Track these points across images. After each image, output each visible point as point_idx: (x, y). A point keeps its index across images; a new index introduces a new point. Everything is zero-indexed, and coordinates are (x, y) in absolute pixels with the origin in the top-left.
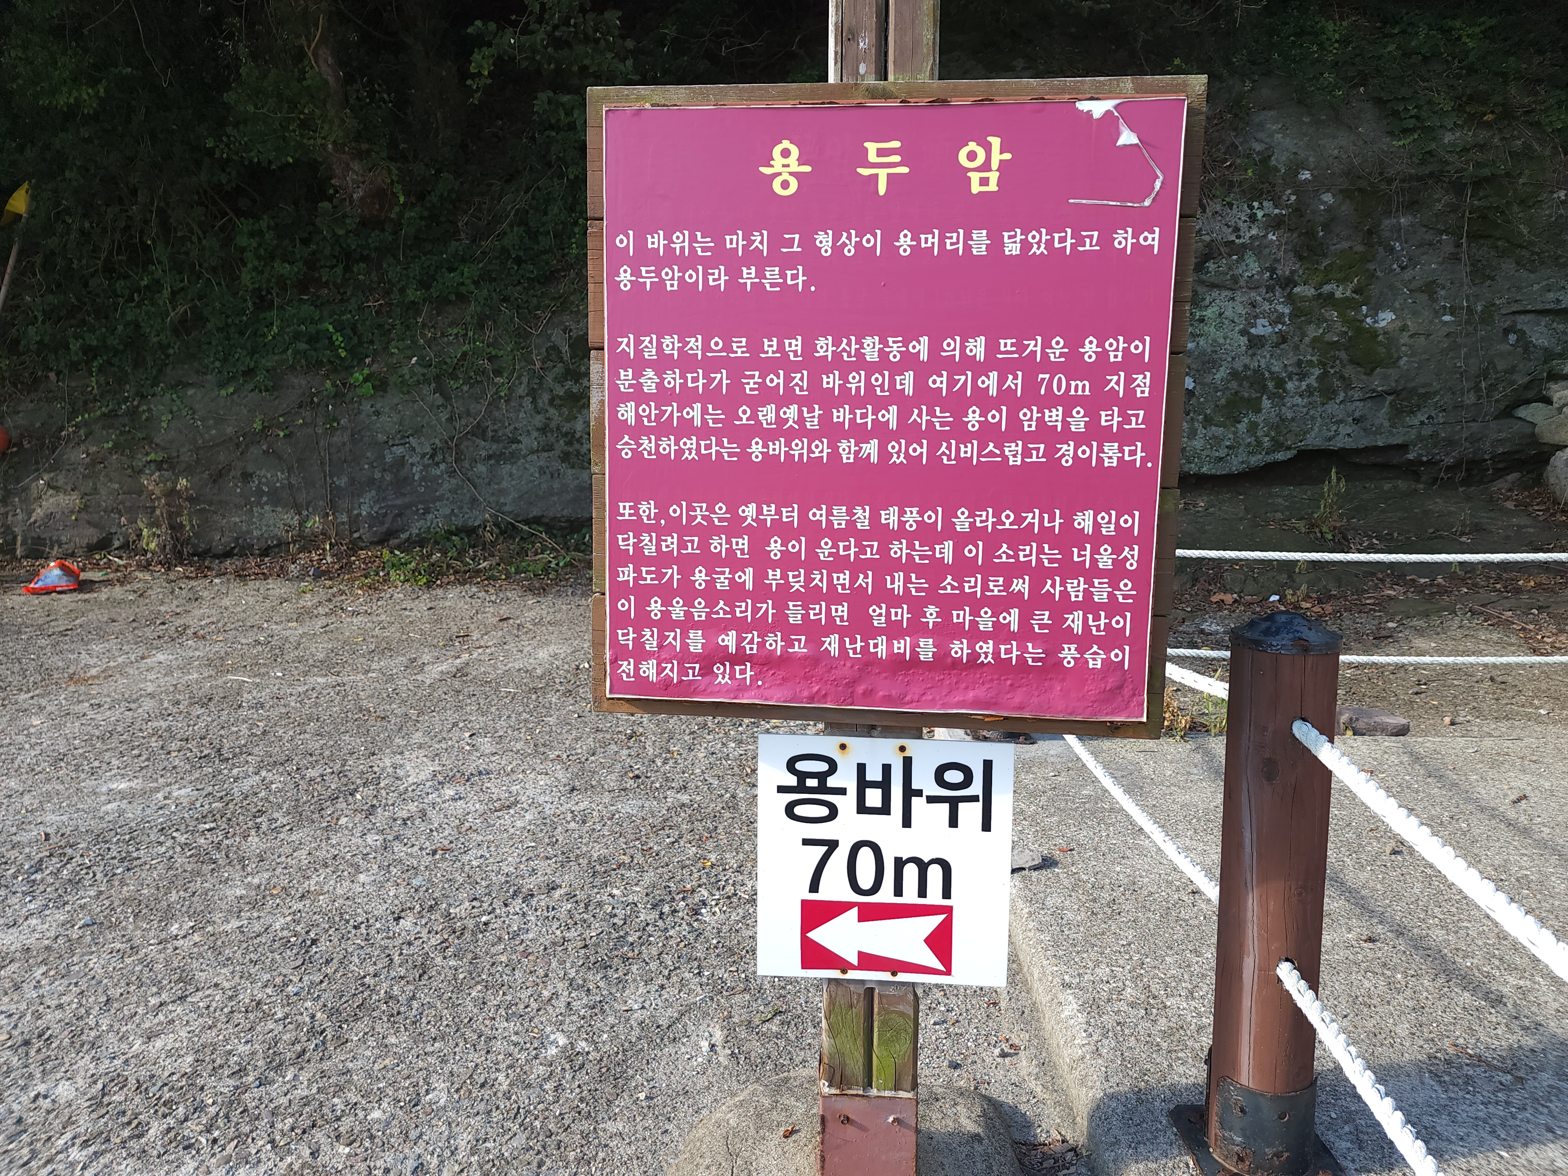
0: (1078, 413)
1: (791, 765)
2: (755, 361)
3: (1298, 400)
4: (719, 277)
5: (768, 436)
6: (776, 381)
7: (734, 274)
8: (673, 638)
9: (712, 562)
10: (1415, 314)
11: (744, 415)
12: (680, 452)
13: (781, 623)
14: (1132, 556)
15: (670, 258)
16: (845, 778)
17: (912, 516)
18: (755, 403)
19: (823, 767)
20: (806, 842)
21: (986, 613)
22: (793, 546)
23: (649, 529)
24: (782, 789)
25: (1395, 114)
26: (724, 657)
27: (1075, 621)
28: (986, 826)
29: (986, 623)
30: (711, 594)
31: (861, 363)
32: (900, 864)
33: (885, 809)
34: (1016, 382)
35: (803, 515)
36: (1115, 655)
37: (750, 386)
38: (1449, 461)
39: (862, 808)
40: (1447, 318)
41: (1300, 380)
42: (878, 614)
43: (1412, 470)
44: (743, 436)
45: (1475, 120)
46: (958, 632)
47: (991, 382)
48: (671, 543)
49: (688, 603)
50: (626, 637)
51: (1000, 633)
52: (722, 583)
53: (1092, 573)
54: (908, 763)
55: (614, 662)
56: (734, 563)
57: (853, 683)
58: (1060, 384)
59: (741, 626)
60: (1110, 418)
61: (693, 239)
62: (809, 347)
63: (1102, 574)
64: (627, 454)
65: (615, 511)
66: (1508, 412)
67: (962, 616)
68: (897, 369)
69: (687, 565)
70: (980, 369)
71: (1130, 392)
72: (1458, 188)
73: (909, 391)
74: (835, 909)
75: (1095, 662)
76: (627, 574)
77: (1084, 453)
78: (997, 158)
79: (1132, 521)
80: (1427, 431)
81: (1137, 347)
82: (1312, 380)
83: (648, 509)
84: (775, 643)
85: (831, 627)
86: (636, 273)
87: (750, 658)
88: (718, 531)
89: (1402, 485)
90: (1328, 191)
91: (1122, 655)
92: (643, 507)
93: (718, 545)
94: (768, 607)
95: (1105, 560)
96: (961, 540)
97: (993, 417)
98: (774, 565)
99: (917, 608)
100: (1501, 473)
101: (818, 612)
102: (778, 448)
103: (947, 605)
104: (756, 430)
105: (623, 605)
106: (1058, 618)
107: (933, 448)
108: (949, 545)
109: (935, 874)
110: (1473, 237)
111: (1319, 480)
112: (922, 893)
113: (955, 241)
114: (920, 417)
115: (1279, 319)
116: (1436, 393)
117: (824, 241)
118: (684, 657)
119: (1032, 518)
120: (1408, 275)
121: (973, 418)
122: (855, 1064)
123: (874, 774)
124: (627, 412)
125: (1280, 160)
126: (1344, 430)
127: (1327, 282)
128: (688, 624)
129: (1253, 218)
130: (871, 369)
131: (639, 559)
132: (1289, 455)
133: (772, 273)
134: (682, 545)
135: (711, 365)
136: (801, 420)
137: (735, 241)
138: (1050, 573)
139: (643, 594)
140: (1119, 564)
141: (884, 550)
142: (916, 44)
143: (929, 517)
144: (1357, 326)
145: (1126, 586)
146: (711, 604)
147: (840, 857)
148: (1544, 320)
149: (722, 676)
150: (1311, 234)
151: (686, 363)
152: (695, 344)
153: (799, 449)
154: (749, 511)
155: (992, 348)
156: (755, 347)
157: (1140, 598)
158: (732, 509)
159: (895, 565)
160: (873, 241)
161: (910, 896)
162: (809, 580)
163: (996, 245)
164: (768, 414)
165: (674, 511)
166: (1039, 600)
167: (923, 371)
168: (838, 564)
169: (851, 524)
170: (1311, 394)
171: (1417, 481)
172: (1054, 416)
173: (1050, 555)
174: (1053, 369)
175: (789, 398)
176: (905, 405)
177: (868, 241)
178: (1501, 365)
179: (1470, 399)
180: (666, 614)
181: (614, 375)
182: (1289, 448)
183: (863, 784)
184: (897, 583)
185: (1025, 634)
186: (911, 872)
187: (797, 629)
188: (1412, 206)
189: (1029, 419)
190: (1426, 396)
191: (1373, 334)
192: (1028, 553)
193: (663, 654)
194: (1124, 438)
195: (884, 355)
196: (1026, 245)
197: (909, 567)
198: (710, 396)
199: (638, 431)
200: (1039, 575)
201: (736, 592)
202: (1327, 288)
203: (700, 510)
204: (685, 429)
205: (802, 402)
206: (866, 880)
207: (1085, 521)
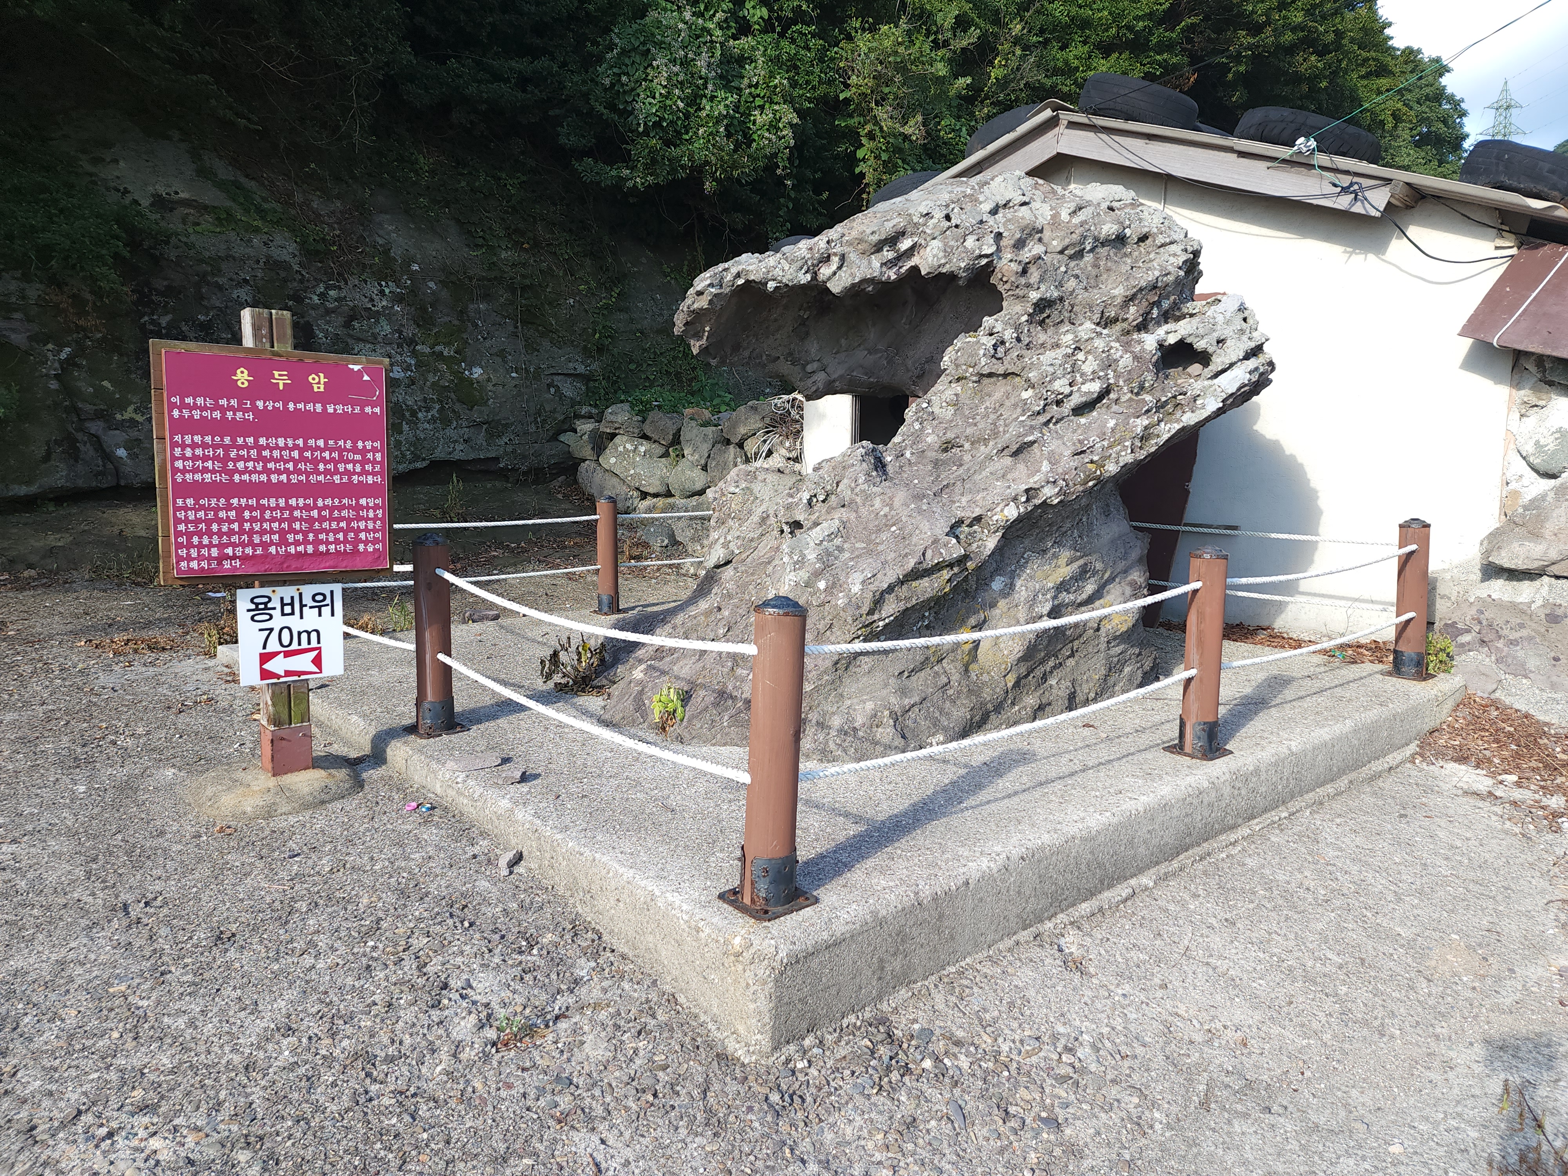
0: (358, 465)
1: (252, 601)
2: (234, 445)
3: (427, 426)
4: (217, 415)
5: (241, 473)
6: (244, 453)
7: (223, 413)
8: (204, 551)
9: (220, 521)
10: (495, 370)
11: (231, 465)
12: (203, 479)
13: (251, 543)
14: (380, 513)
15: (195, 407)
16: (275, 603)
17: (301, 502)
18: (235, 461)
19: (266, 600)
20: (261, 630)
21: (331, 534)
22: (254, 514)
23: (191, 509)
24: (249, 610)
25: (469, 232)
26: (227, 557)
27: (362, 536)
28: (333, 615)
29: (331, 538)
30: (220, 534)
31: (277, 447)
32: (299, 633)
33: (293, 613)
34: (335, 455)
35: (258, 502)
36: (377, 546)
37: (233, 455)
38: (524, 468)
39: (283, 614)
40: (514, 375)
41: (427, 412)
42: (290, 538)
43: (503, 474)
44: (231, 473)
45: (517, 245)
46: (321, 542)
47: (326, 455)
48: (201, 514)
49: (210, 537)
50: (183, 552)
51: (337, 542)
52: (225, 528)
53: (367, 519)
54: (301, 594)
55: (177, 563)
56: (229, 521)
57: (282, 563)
58: (351, 456)
59: (234, 545)
60: (368, 467)
61: (205, 400)
62: (256, 441)
63: (370, 519)
64: (179, 480)
65: (175, 502)
66: (555, 438)
67: (322, 536)
68: (291, 450)
69: (208, 523)
70: (322, 450)
71: (374, 459)
72: (512, 290)
73: (297, 457)
74: (274, 655)
75: (370, 549)
76: (182, 527)
77: (361, 479)
78: (323, 380)
79: (379, 501)
80: (509, 449)
81: (375, 445)
82: (434, 412)
83: (190, 502)
84: (249, 551)
85: (272, 543)
86: (181, 411)
87: (239, 557)
88: (222, 509)
89: (497, 484)
90: (431, 280)
91: (379, 546)
92: (188, 501)
93: (222, 514)
94: (245, 537)
95: (371, 515)
96: (320, 510)
97: (328, 466)
98: (247, 521)
99: (305, 534)
100: (554, 477)
101: (266, 538)
102: (246, 477)
103: (317, 533)
104: (236, 471)
105: (180, 540)
106: (357, 535)
107: (307, 477)
108: (316, 511)
109: (314, 635)
110: (524, 322)
111: (447, 481)
112: (309, 643)
113: (310, 407)
114: (302, 466)
115: (408, 368)
116: (512, 424)
117: (260, 404)
118: (210, 558)
119: (345, 501)
120: (488, 344)
121: (321, 467)
122: (285, 716)
123: (287, 600)
124: (179, 464)
125: (396, 253)
126: (459, 447)
127: (438, 344)
128: (210, 546)
129: (382, 292)
130: (281, 449)
131: (187, 521)
132: (425, 464)
133: (239, 415)
134: (206, 515)
135: (215, 447)
136: (255, 467)
137: (223, 402)
138: (353, 520)
139: (190, 535)
140: (376, 516)
141: (291, 514)
142: (285, 334)
143: (308, 501)
144: (459, 374)
145: (378, 522)
146: (220, 537)
147: (275, 634)
148: (569, 380)
149: (227, 565)
150: (423, 309)
151: (205, 446)
152: (208, 439)
153: (255, 477)
154: (235, 501)
155: (326, 443)
156: (234, 440)
157: (384, 527)
158: (227, 500)
159: (296, 519)
160: (279, 405)
161: (305, 645)
162: (261, 526)
163: (325, 409)
164: (241, 465)
165: (202, 502)
166: (350, 529)
167: (301, 451)
168: (273, 520)
169: (278, 505)
170: (435, 422)
171: (507, 482)
172: (350, 467)
173: (352, 513)
174: (348, 451)
175: (249, 459)
176: (296, 462)
177: (277, 405)
178: (548, 408)
179: (532, 428)
180: (200, 542)
181: (172, 450)
182: (424, 459)
183: (283, 605)
184: (297, 526)
185: (345, 541)
186: (304, 636)
187: (258, 545)
188: (486, 297)
189: (341, 467)
190: (506, 426)
191: (471, 382)
192: (345, 513)
193: (200, 558)
194: (374, 474)
195: (286, 444)
196: (335, 410)
197: (301, 520)
198: (215, 458)
199: (184, 471)
200: (349, 520)
201: (231, 532)
202: (438, 348)
203: (214, 501)
204: (205, 470)
205: (254, 460)
206: (286, 642)
207: (363, 502)
